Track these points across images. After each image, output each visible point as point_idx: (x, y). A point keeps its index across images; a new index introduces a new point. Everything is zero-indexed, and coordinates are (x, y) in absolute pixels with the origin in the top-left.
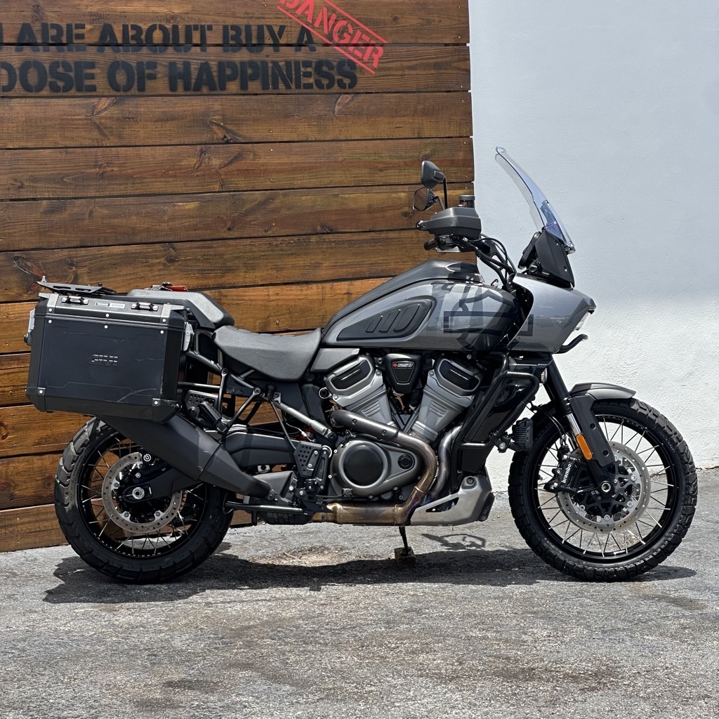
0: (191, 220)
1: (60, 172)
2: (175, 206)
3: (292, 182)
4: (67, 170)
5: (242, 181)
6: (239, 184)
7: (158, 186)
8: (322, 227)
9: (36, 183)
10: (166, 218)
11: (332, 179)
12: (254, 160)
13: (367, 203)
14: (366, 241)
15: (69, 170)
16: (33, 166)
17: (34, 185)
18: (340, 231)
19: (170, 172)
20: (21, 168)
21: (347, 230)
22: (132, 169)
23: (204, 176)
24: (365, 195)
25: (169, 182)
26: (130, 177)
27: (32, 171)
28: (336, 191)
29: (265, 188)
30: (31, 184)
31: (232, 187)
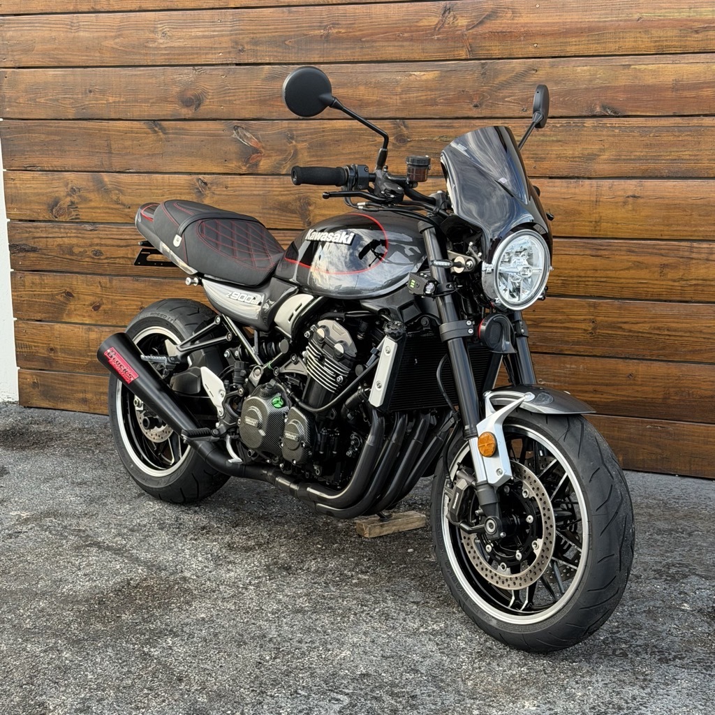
0: (429, 93)
1: (281, 34)
2: (411, 75)
3: (562, 48)
4: (289, 32)
5: (496, 46)
6: (492, 50)
7: (390, 51)
8: (604, 107)
9: (257, 45)
10: (399, 90)
11: (621, 44)
12: (513, 19)
13: (674, 77)
14: (668, 129)
15: (291, 31)
16: (254, 27)
17: (255, 48)
18: (630, 114)
19: (406, 35)
20: (242, 30)
21: (638, 114)
22: (360, 30)
23: (446, 39)
24: (670, 66)
25: (402, 46)
26: (358, 40)
27: (253, 33)
28: (626, 60)
29: (526, 56)
30: (252, 48)
31: (482, 53)
